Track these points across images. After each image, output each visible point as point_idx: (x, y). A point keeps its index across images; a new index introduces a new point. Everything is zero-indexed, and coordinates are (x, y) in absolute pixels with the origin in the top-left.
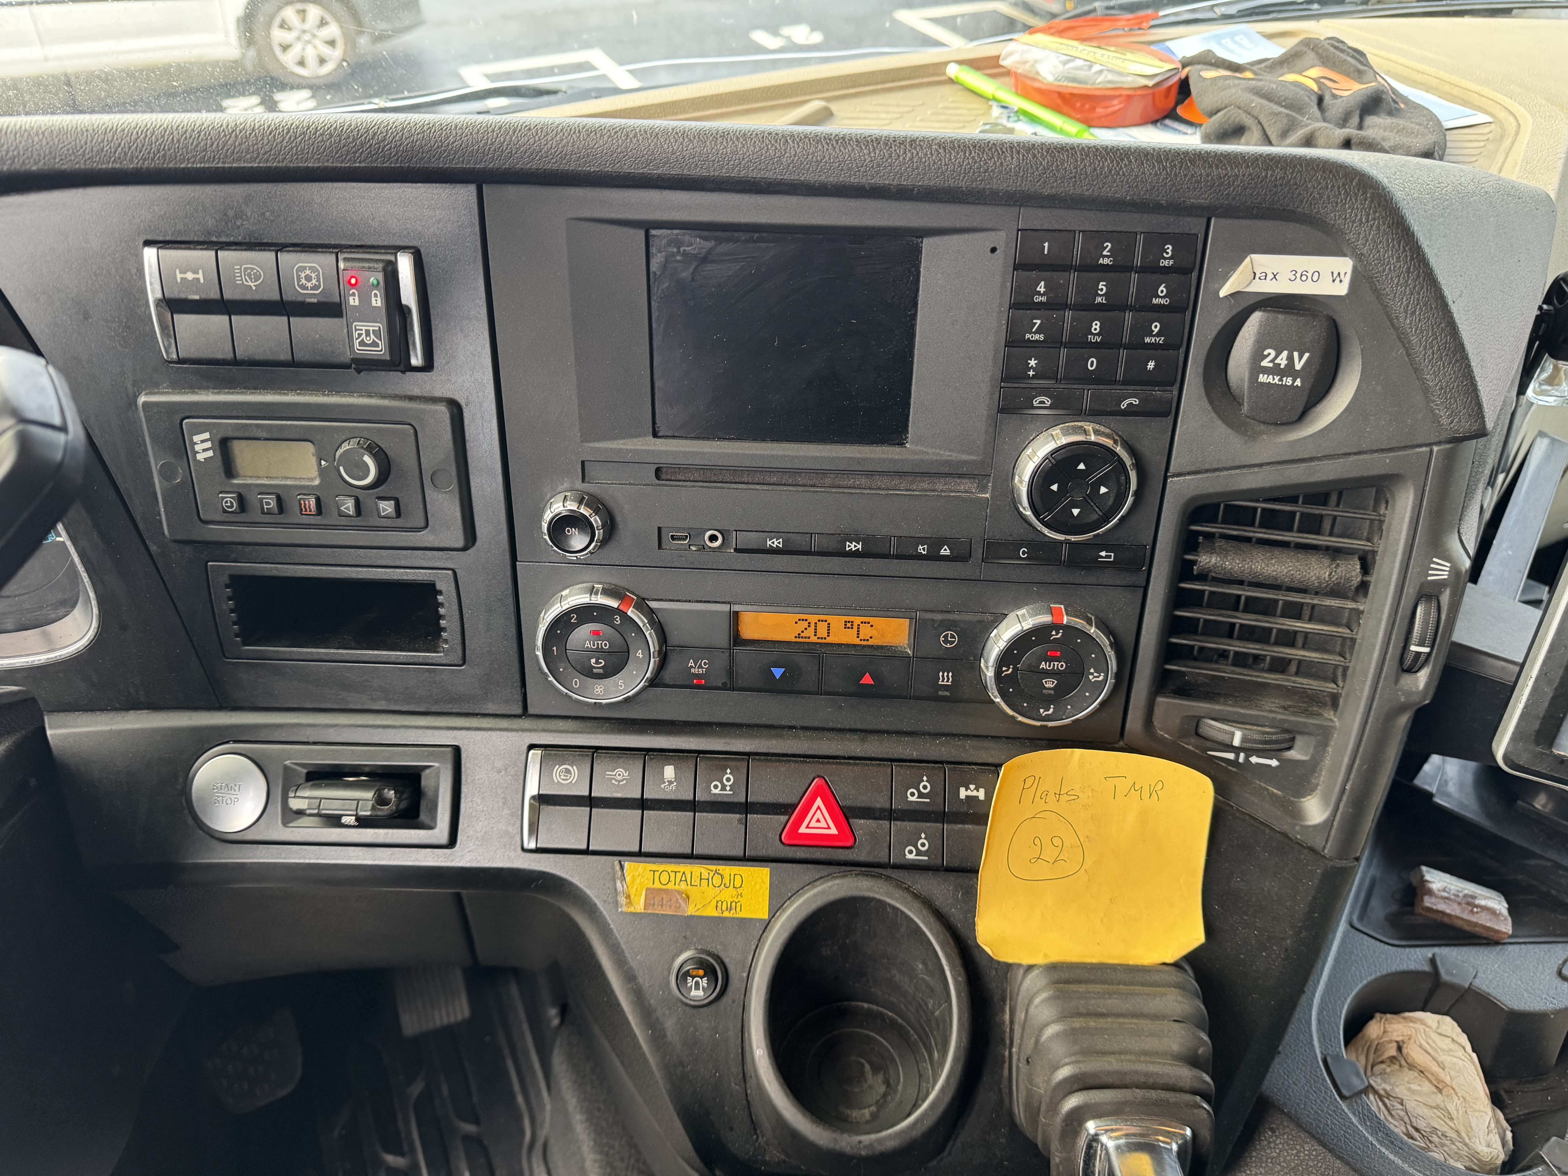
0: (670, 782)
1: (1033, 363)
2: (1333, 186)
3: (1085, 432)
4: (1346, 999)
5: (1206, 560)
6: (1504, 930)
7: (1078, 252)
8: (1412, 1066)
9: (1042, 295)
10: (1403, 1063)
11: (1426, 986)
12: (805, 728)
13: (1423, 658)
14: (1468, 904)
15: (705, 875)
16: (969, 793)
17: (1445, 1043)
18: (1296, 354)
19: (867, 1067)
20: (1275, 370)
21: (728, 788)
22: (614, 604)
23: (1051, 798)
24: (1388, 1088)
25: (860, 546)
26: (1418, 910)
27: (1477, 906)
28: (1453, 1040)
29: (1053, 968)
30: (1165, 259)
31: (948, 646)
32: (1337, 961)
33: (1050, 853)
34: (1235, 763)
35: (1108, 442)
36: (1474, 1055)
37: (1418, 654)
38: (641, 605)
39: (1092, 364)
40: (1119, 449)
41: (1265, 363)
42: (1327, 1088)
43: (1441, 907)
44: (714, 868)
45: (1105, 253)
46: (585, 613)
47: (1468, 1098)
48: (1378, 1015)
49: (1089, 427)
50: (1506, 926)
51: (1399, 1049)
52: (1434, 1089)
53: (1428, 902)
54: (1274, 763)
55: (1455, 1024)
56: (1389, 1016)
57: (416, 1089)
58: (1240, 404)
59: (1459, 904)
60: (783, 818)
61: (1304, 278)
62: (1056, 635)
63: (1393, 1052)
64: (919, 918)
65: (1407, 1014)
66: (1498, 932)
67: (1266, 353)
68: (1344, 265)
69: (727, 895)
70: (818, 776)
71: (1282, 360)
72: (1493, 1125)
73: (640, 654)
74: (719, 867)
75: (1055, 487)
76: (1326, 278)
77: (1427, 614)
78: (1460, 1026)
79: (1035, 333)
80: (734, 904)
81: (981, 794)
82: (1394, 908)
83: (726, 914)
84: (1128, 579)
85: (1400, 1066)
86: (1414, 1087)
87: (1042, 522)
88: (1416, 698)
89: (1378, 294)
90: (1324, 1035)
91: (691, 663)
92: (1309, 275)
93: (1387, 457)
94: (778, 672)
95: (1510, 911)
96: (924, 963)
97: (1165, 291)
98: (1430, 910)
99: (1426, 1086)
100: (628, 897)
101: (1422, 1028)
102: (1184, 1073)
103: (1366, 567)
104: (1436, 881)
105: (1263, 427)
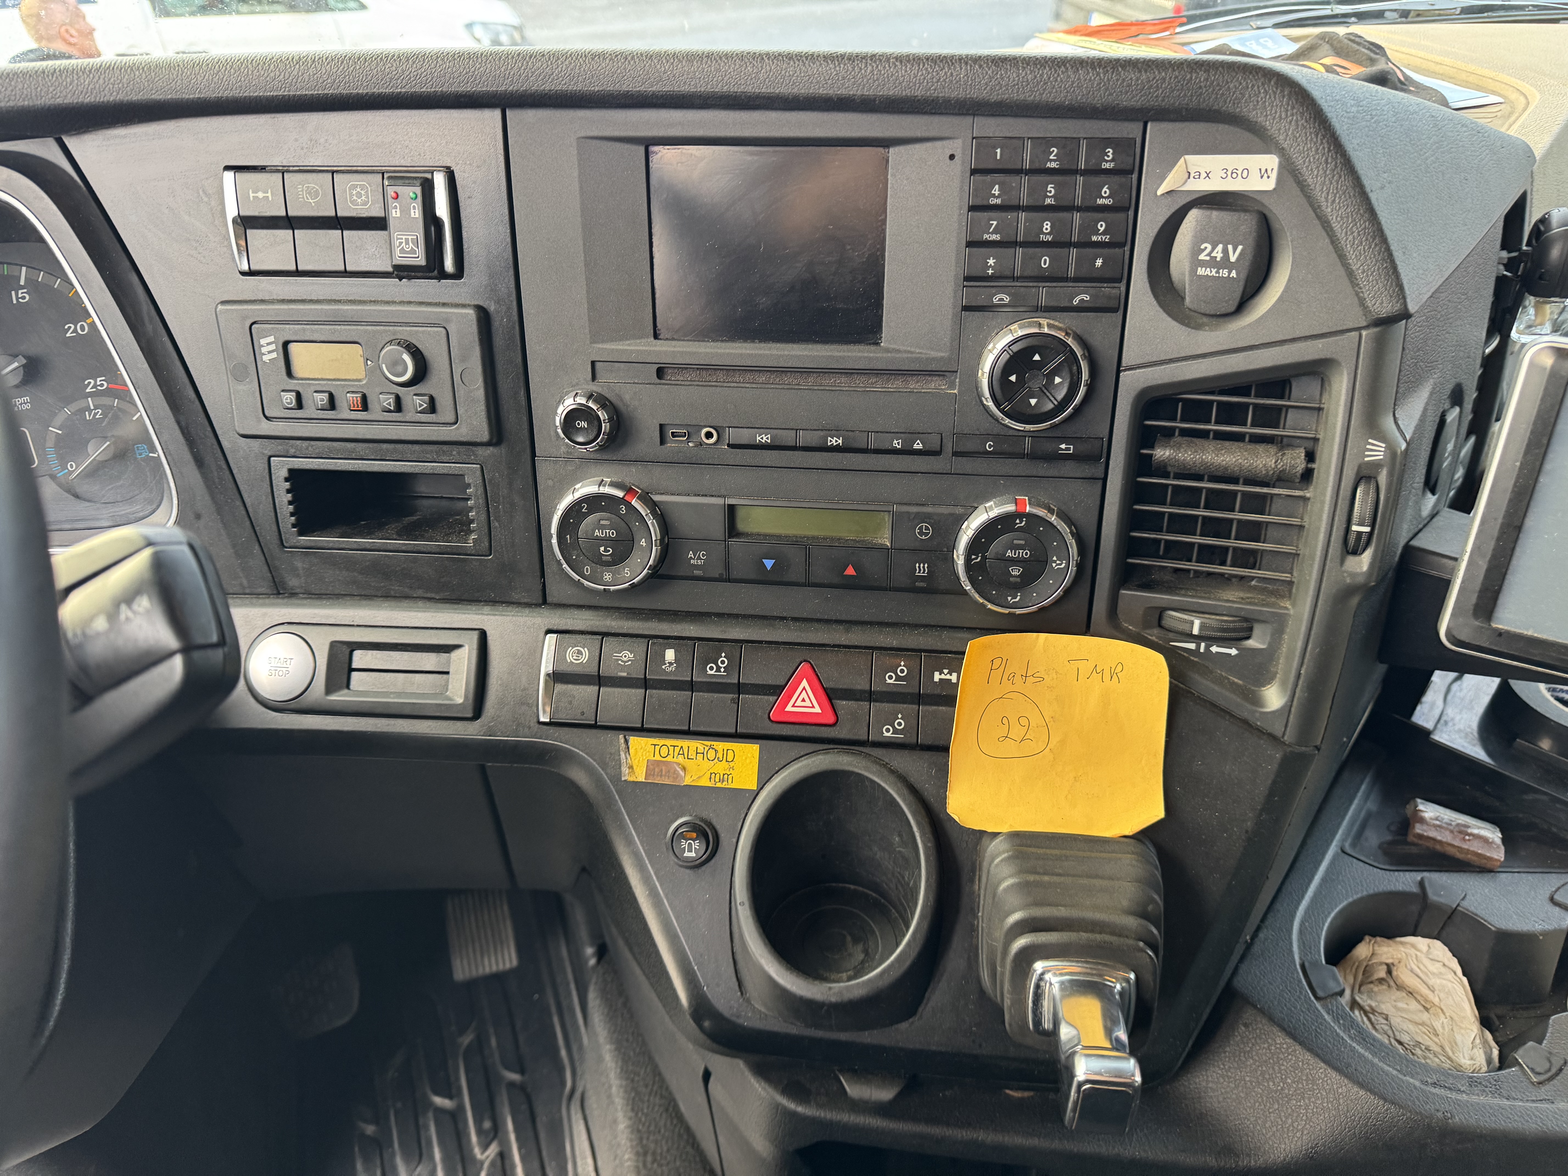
0: (670, 663)
1: (991, 262)
2: (1253, 86)
3: (1040, 325)
4: (1329, 913)
5: (1161, 453)
6: (1496, 857)
7: (1027, 157)
8: (1400, 987)
9: (997, 197)
10: (1392, 983)
11: (1415, 908)
12: (795, 619)
13: (1364, 538)
14: (1460, 832)
15: (701, 749)
16: (943, 676)
17: (1435, 968)
18: (1230, 247)
19: (849, 938)
20: (1212, 263)
21: (722, 670)
22: (620, 494)
23: (1018, 678)
24: (1373, 1004)
25: (840, 441)
26: (1411, 838)
27: (1469, 835)
28: (1444, 965)
29: (1016, 836)
30: (1107, 161)
31: (923, 537)
32: (1324, 880)
33: (1017, 732)
34: (1196, 651)
35: (1061, 335)
36: (1465, 979)
37: (1360, 534)
38: (646, 498)
39: (1045, 262)
40: (1070, 341)
41: (1202, 257)
42: (1302, 988)
43: (1432, 834)
44: (709, 743)
45: (1051, 157)
46: (594, 502)
47: (1456, 1018)
48: (1367, 938)
49: (1044, 322)
50: (1499, 854)
51: (1389, 972)
52: (1422, 1008)
53: (1419, 829)
54: (1234, 652)
55: (1446, 949)
56: (1378, 939)
57: (467, 1039)
58: (1183, 299)
59: (1452, 832)
60: (772, 698)
61: (1234, 175)
62: (1021, 524)
63: (1382, 973)
64: (893, 790)
65: (1398, 939)
66: (1490, 859)
67: (1202, 247)
68: (1271, 162)
69: (720, 768)
70: (805, 661)
71: (1218, 254)
72: (1478, 1041)
73: (643, 542)
74: (713, 743)
75: (1013, 378)
76: (1255, 175)
77: (1366, 494)
78: (1451, 950)
79: (992, 233)
80: (726, 776)
81: (954, 678)
82: (1389, 838)
83: (718, 785)
84: (1087, 470)
85: (1389, 986)
86: (1401, 1005)
87: (1002, 411)
88: (1361, 580)
89: (1302, 185)
90: (1304, 943)
91: (691, 554)
92: (1239, 172)
93: (1320, 343)
94: (769, 563)
95: (1504, 840)
96: (900, 836)
97: (1108, 191)
98: (1420, 836)
99: (1414, 1005)
100: (631, 767)
101: (1412, 951)
102: (1132, 922)
103: (1310, 457)
104: (1430, 811)
105: (1205, 320)
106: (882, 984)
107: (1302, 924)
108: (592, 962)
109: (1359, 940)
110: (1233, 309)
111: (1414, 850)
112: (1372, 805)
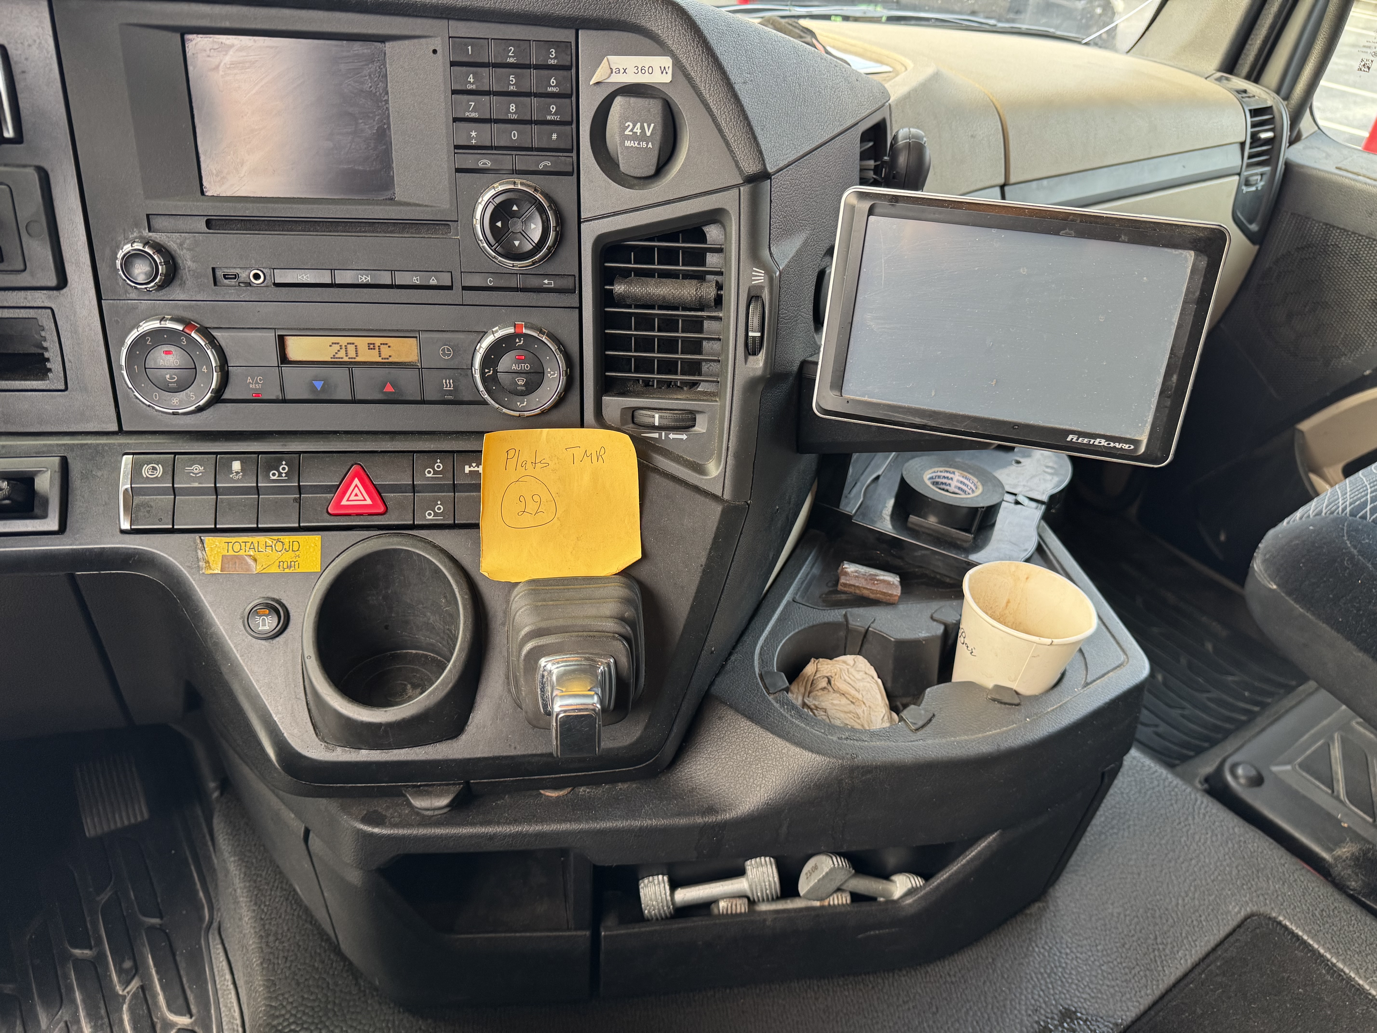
0: (237, 473)
1: (474, 134)
2: (647, 3)
3: (515, 183)
4: (781, 640)
5: (620, 288)
6: (895, 593)
7: (492, 54)
8: (836, 691)
9: (472, 84)
10: (831, 689)
11: (842, 634)
13: (758, 342)
14: (872, 578)
15: (269, 543)
16: (472, 469)
17: (858, 675)
18: (645, 125)
20: (634, 137)
21: (284, 475)
22: (180, 327)
23: (529, 465)
24: (817, 703)
25: (368, 279)
26: (840, 588)
27: (878, 581)
28: (866, 673)
29: (533, 582)
30: (552, 59)
31: (446, 360)
32: (779, 619)
33: (531, 507)
34: (659, 438)
35: (531, 190)
36: (879, 681)
37: (755, 338)
38: (205, 332)
39: (515, 136)
40: (538, 196)
41: (627, 132)
42: (759, 688)
43: (852, 582)
44: (276, 538)
45: (510, 54)
46: (157, 336)
47: (872, 706)
48: (813, 660)
49: (518, 181)
50: (897, 591)
51: (829, 682)
52: (849, 702)
53: (844, 581)
54: (685, 437)
55: (866, 661)
56: (821, 660)
57: (104, 897)
58: (619, 166)
59: (865, 580)
60: (329, 496)
61: (643, 71)
62: (520, 342)
63: (824, 683)
64: (438, 561)
65: (836, 659)
66: (891, 596)
67: (627, 125)
68: (667, 61)
69: (288, 557)
70: (356, 464)
71: (638, 130)
72: (885, 717)
73: (204, 369)
74: (280, 537)
75: (499, 224)
76: (657, 71)
77: (755, 309)
78: (869, 662)
79: (472, 111)
80: (293, 563)
82: (826, 590)
83: (287, 571)
84: (566, 301)
85: (829, 692)
86: (835, 702)
87: (494, 251)
88: (760, 374)
89: (688, 79)
90: (762, 660)
92: (646, 69)
93: (712, 198)
94: (318, 385)
95: (901, 582)
96: (445, 597)
97: (555, 82)
98: (845, 586)
99: (844, 701)
100: (208, 563)
101: (844, 667)
102: (610, 625)
103: (719, 286)
104: (850, 568)
105: (636, 181)
107: (761, 650)
108: (216, 794)
109: (807, 662)
110: (651, 171)
111: (844, 597)
112: (815, 571)
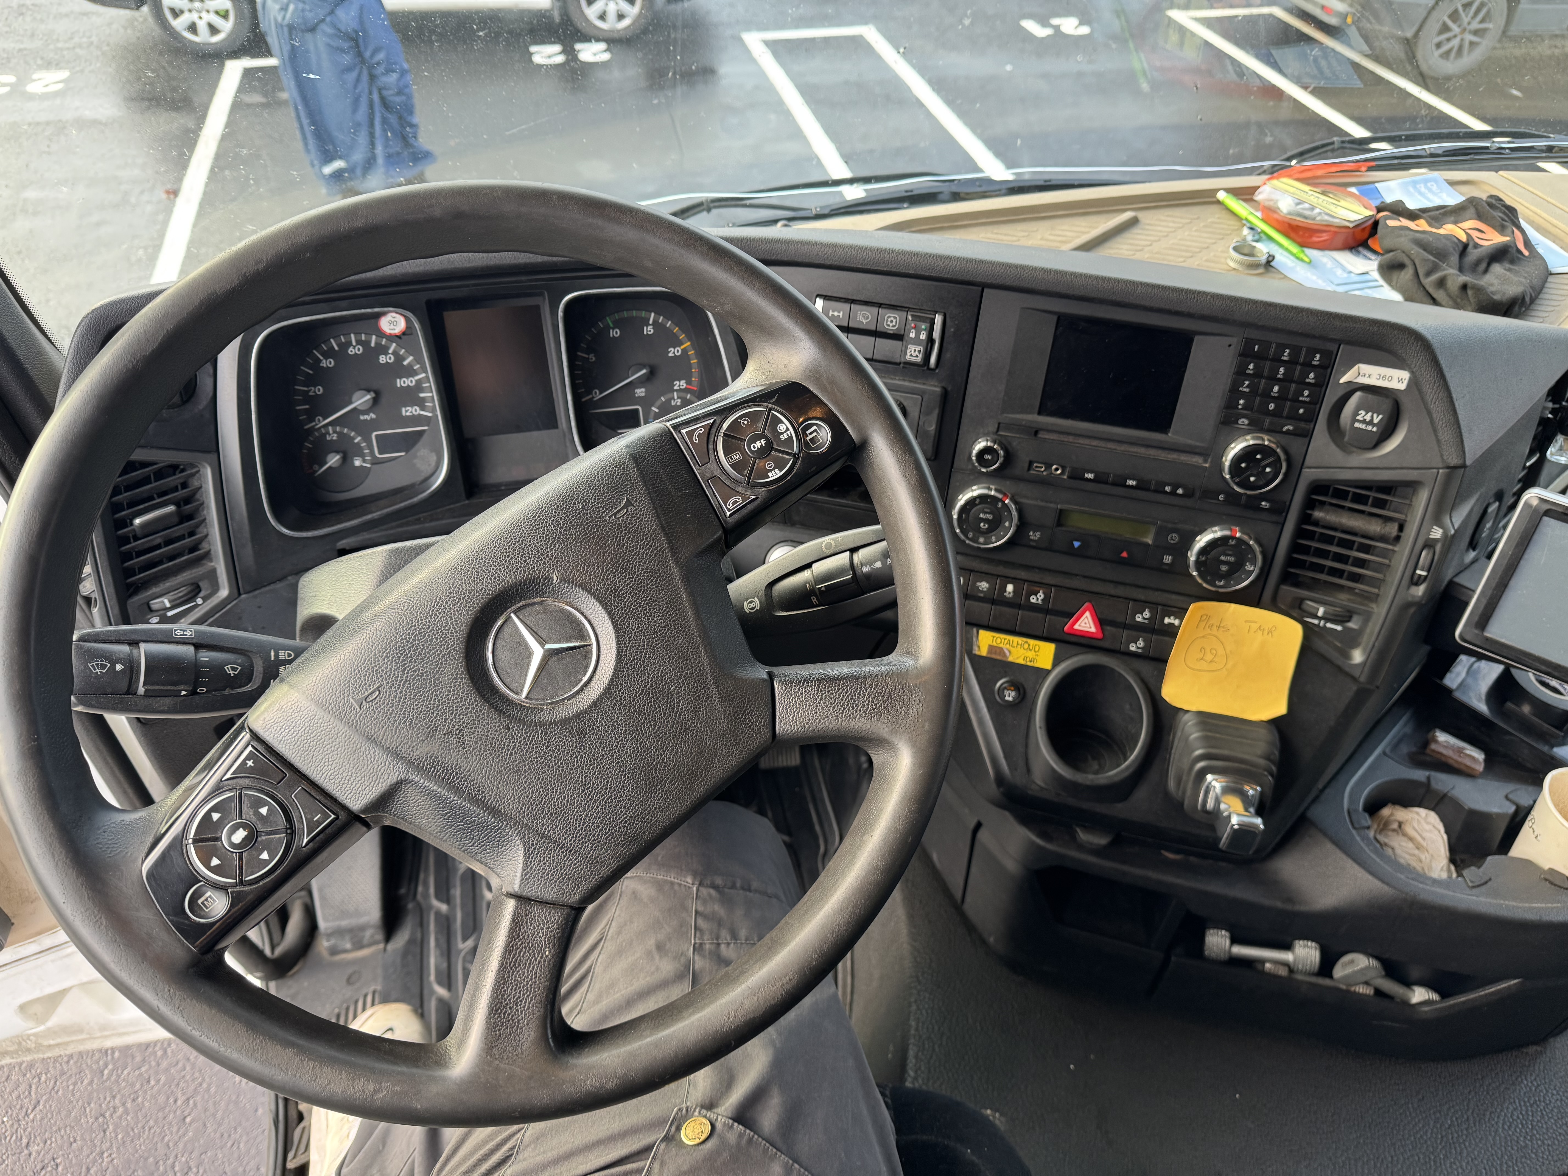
0: (1010, 592)
1: (1241, 402)
2: (1402, 337)
3: (1263, 440)
4: (1369, 787)
5: (1318, 514)
6: (1478, 769)
7: (1272, 351)
8: (1405, 835)
9: (1251, 370)
10: (1400, 832)
11: (1422, 791)
12: (1085, 577)
13: (1422, 578)
14: (1458, 751)
15: (1020, 642)
16: (1170, 621)
17: (1427, 827)
18: (1375, 415)
20: (1364, 422)
21: (1039, 600)
22: (1000, 496)
23: (1214, 628)
24: (1387, 841)
25: (1134, 483)
26: (1428, 751)
27: (1464, 754)
29: (1200, 713)
30: (1315, 361)
31: (1173, 542)
33: (1209, 657)
34: (1318, 625)
35: (1273, 446)
36: (1445, 835)
37: (1420, 576)
39: (1272, 406)
40: (1278, 450)
41: (1359, 418)
42: (1346, 820)
43: (1441, 750)
44: (1025, 639)
45: (1285, 354)
46: (983, 499)
47: (1435, 855)
48: (1390, 805)
49: (1266, 437)
50: (1480, 768)
51: (1400, 826)
52: (1415, 847)
53: (1433, 746)
54: (1339, 628)
55: (1437, 817)
56: (1397, 806)
58: (1344, 436)
59: (1453, 751)
60: (1066, 620)
61: (1384, 379)
62: (1232, 543)
63: (1395, 826)
64: (1133, 679)
65: (1409, 808)
66: (1474, 769)
67: (1360, 413)
68: (1405, 375)
69: (1030, 654)
70: (1089, 601)
71: (1368, 417)
72: (1445, 868)
73: (1007, 525)
74: (1028, 640)
75: (1243, 465)
76: (1395, 380)
77: (1427, 554)
78: (1439, 818)
79: (1245, 388)
80: (1033, 659)
81: (1176, 622)
82: (1414, 749)
83: (1028, 664)
84: (1275, 518)
85: (1398, 833)
86: (1403, 844)
87: (1234, 482)
88: (1417, 599)
89: (1420, 391)
90: (1351, 798)
91: (1031, 533)
92: (1387, 378)
93: (1416, 472)
94: (1077, 544)
95: (1486, 761)
96: (1131, 705)
97: (1313, 376)
98: (1434, 751)
99: (1410, 845)
100: (979, 647)
101: (1416, 817)
102: (1262, 762)
103: (1401, 528)
104: (1442, 737)
105: (1355, 449)
106: (1116, 779)
107: (1352, 789)
109: (1386, 805)
110: (1371, 447)
111: (1428, 759)
112: (1408, 730)
